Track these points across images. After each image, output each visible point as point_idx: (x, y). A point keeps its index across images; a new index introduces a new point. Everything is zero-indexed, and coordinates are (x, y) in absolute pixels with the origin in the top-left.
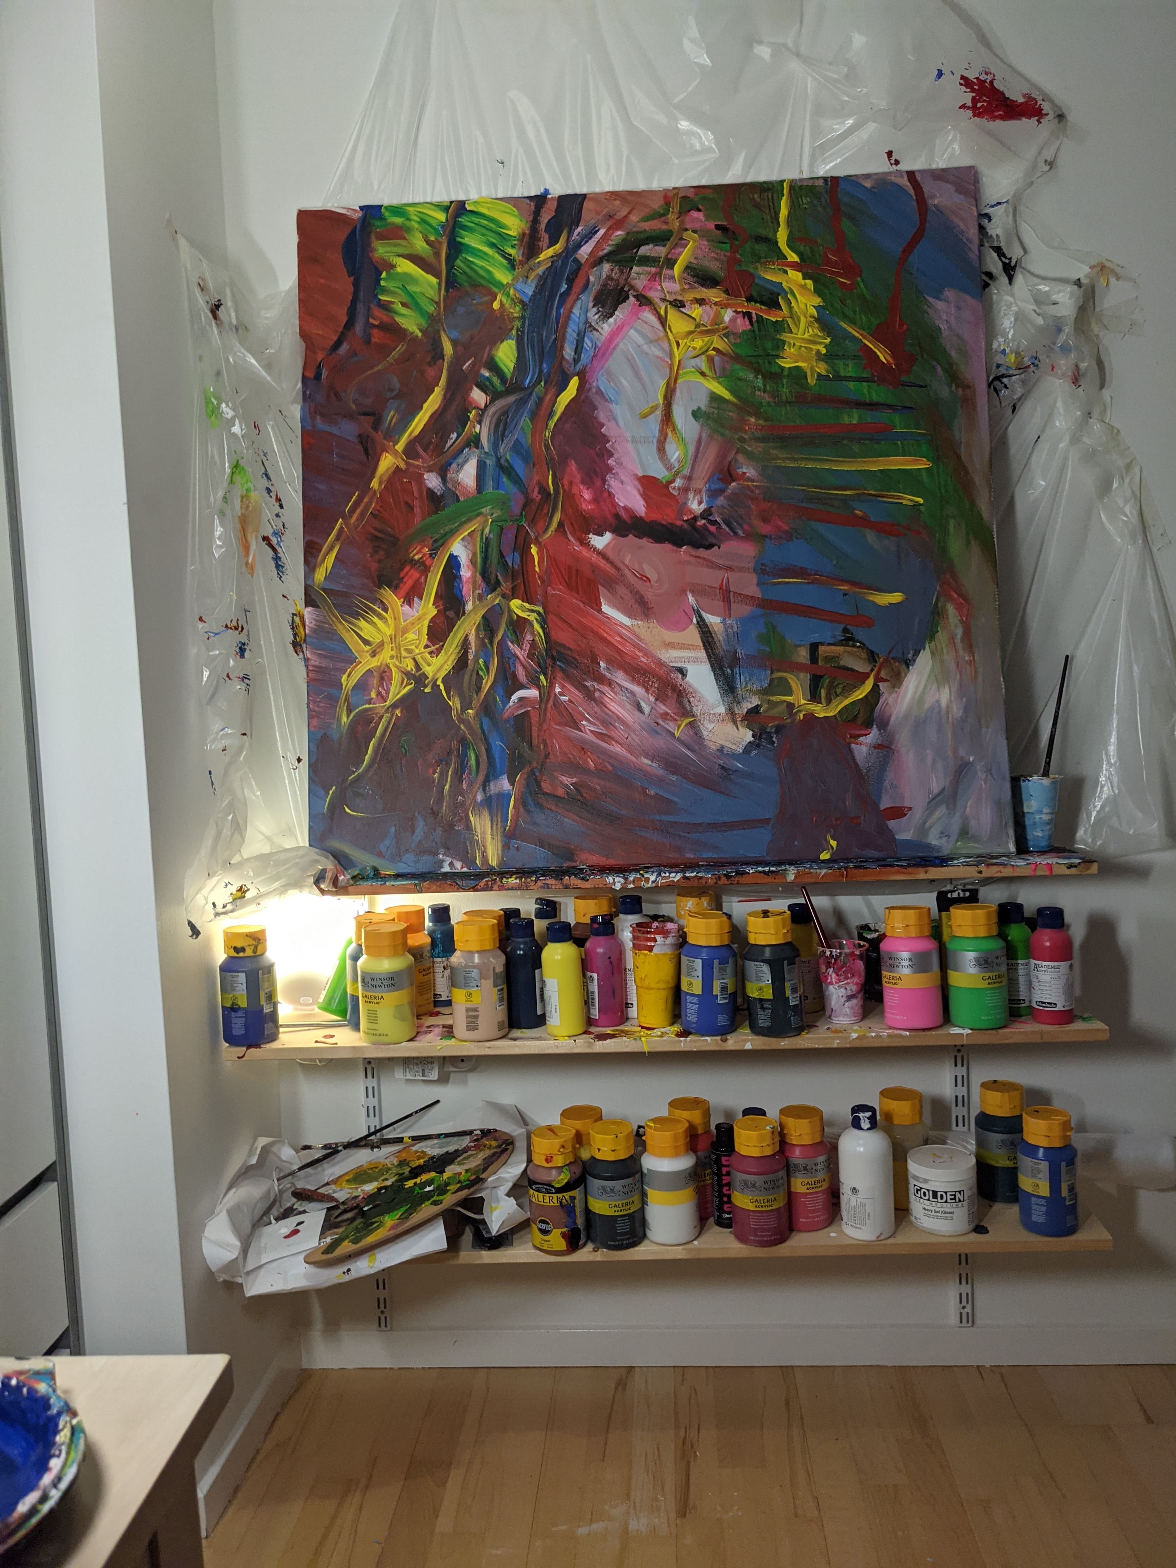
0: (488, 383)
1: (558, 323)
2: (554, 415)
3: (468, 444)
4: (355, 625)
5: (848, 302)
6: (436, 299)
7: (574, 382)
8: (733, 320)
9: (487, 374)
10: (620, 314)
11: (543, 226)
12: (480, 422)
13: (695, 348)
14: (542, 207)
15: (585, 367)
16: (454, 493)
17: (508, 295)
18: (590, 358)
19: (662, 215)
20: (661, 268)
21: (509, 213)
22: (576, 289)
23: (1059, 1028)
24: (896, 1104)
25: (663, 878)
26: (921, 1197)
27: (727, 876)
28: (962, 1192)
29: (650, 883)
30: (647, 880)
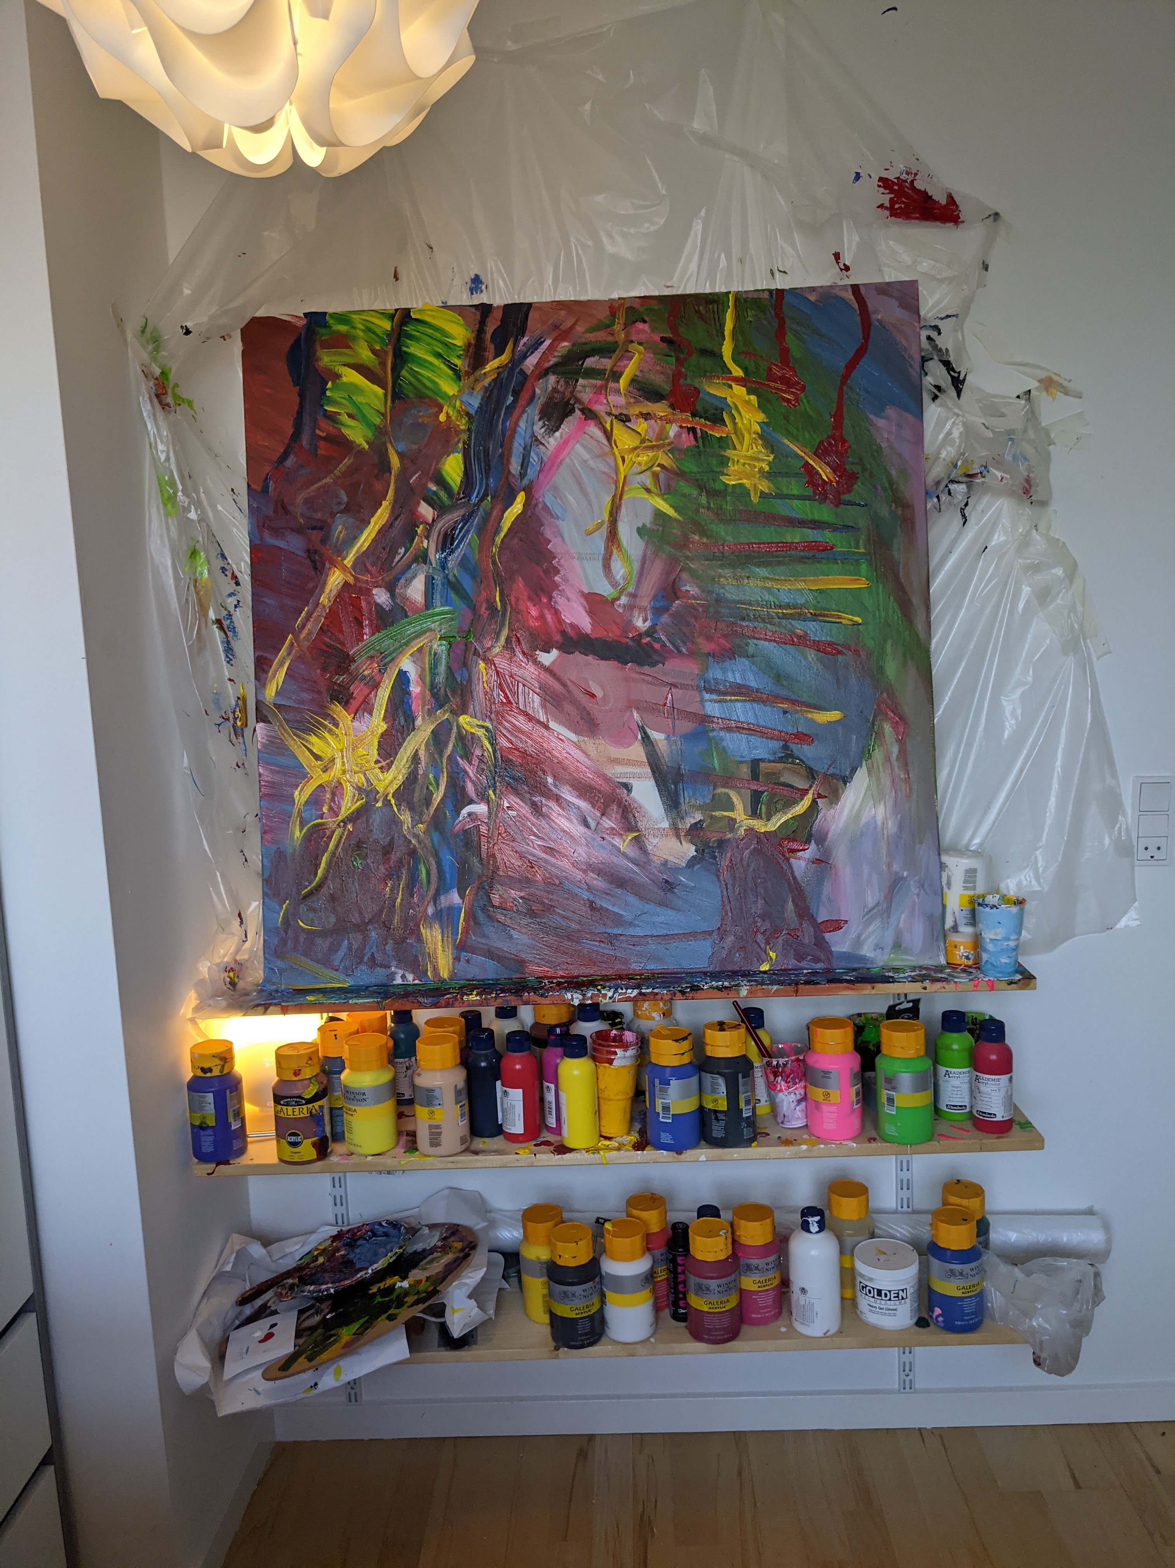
0: (435, 498)
1: (504, 435)
2: (501, 530)
3: (415, 560)
4: (307, 741)
5: (792, 418)
6: (383, 410)
7: (521, 498)
8: (678, 436)
9: (434, 488)
10: (567, 427)
11: (488, 336)
12: (427, 538)
13: (639, 464)
14: (487, 316)
15: (531, 482)
16: (403, 608)
17: (454, 407)
18: (537, 473)
19: (608, 326)
20: (607, 381)
21: (453, 322)
22: (522, 402)
23: (998, 1138)
24: (845, 1201)
25: (620, 994)
26: (866, 1294)
27: (682, 992)
28: (905, 1291)
29: (607, 998)
30: (604, 996)
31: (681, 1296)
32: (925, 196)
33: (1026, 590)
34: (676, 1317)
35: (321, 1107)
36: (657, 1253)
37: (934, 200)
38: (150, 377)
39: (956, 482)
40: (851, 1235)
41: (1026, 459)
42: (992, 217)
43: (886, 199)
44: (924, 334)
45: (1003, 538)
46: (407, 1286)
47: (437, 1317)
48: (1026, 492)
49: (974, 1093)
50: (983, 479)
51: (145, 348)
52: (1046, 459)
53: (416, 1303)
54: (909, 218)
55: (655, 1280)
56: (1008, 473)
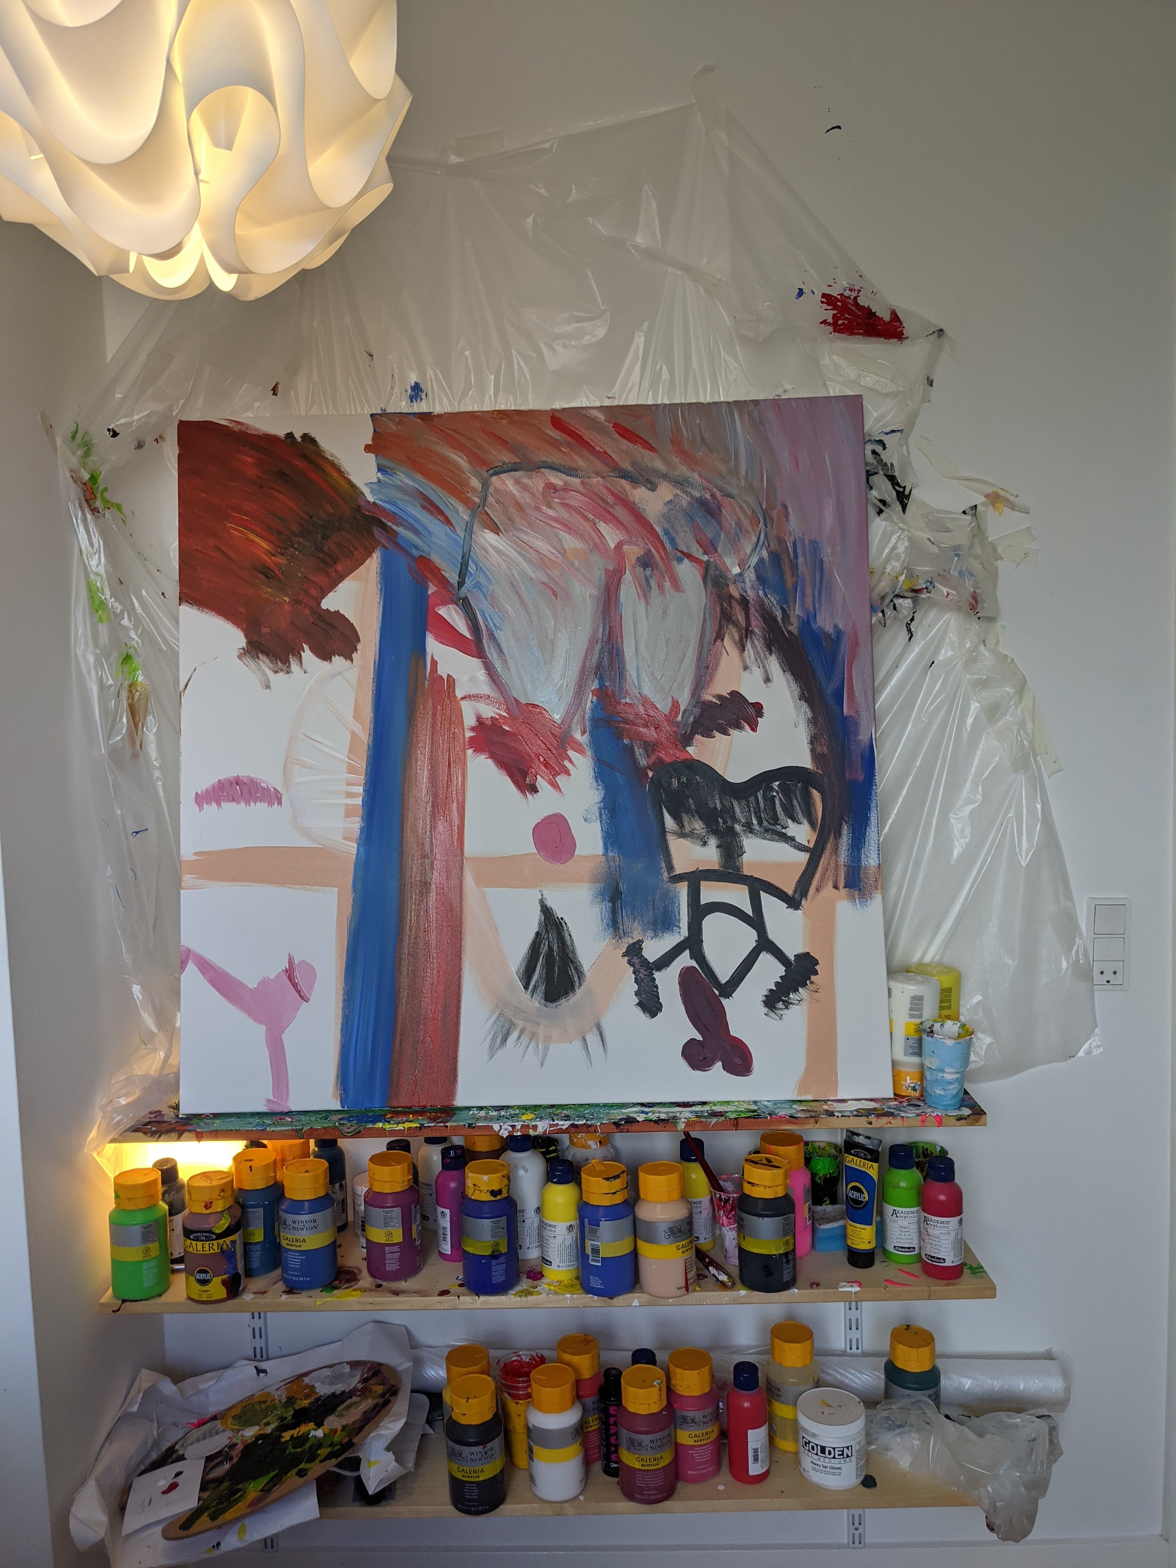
18: (475, 583)
23: (947, 1285)
24: (787, 1346)
25: (551, 1126)
26: (809, 1451)
27: (617, 1124)
28: (850, 1448)
29: (538, 1131)
30: (535, 1127)
31: (612, 1449)
32: (869, 313)
33: (975, 706)
34: (610, 1472)
35: (233, 1242)
36: (589, 1401)
37: (878, 317)
38: (79, 482)
39: (902, 597)
40: (794, 1384)
41: (972, 575)
42: (937, 332)
43: (829, 315)
44: (869, 447)
45: (950, 653)
46: (322, 1435)
47: (352, 1472)
48: (973, 608)
49: (922, 1234)
50: (928, 595)
51: (74, 453)
52: (994, 575)
53: (328, 1457)
54: (852, 333)
55: (585, 1431)
56: (954, 589)
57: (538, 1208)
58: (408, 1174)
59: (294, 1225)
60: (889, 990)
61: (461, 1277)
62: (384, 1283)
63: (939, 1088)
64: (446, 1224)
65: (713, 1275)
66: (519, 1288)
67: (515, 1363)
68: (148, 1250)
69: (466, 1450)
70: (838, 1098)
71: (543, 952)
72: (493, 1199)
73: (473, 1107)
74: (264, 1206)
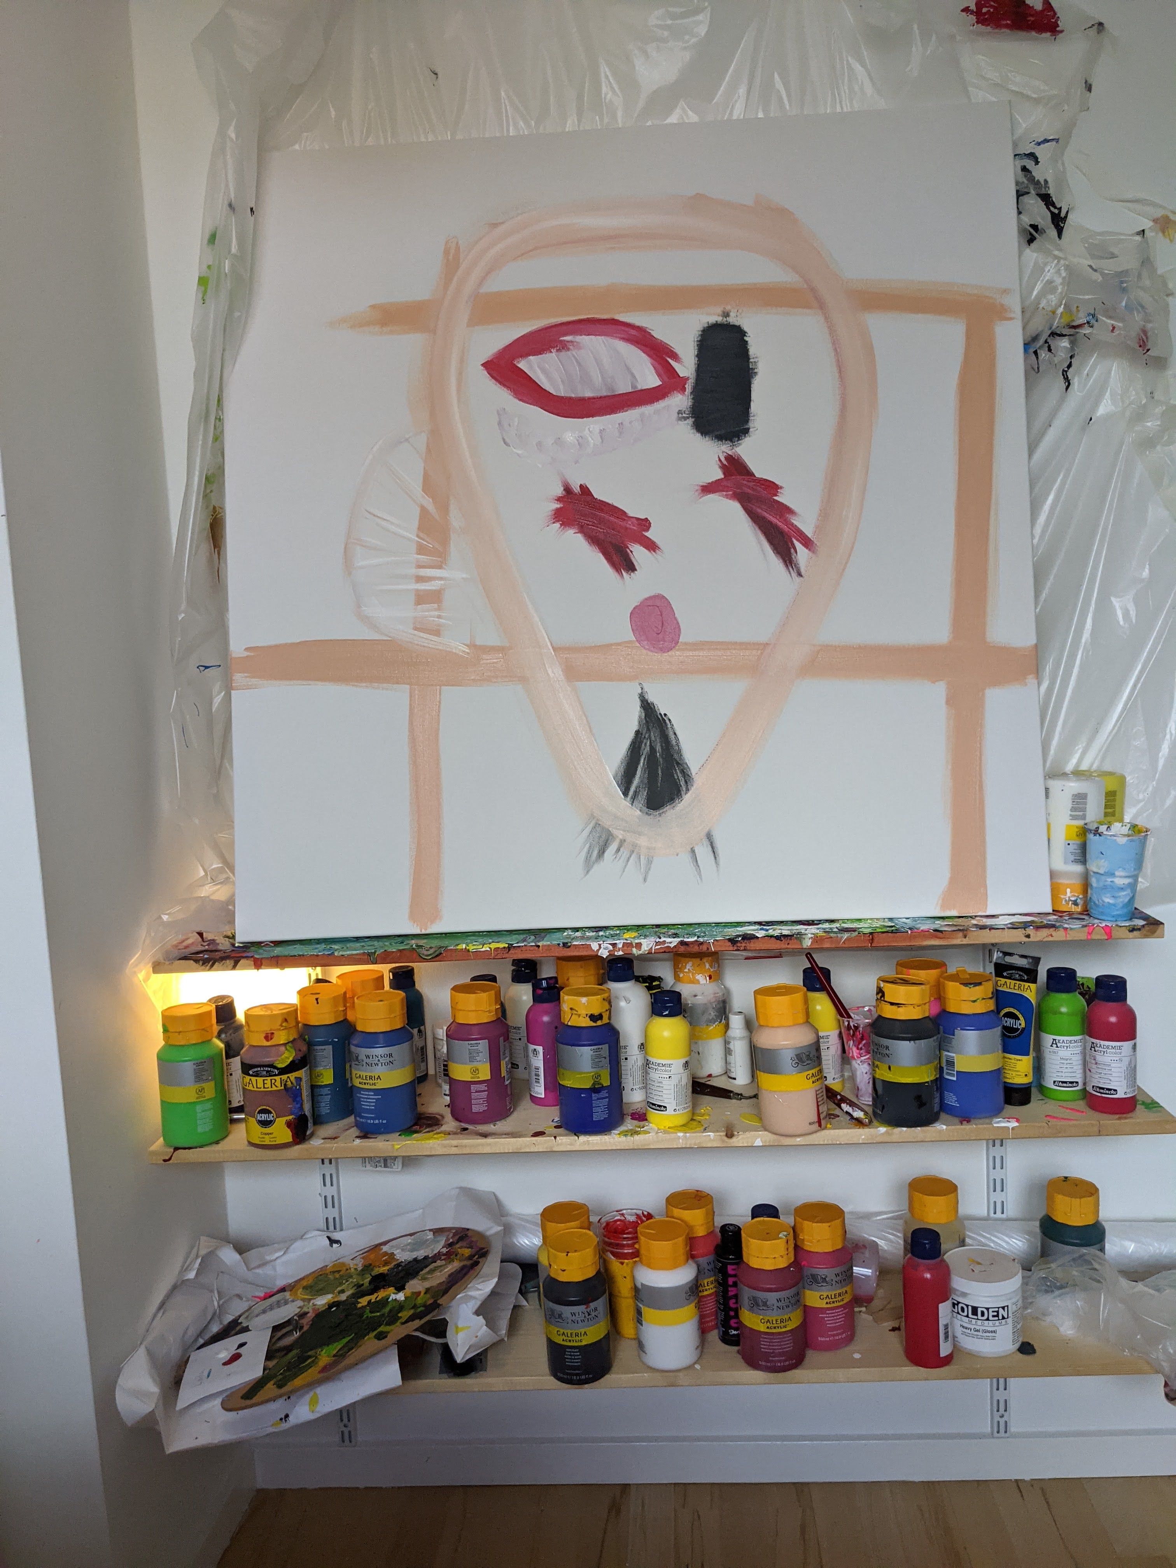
23: (1121, 1119)
24: (929, 1200)
25: (657, 943)
26: (958, 1313)
27: (733, 941)
28: (1006, 1308)
29: (643, 950)
30: (639, 946)
31: (732, 1313)
33: (1140, 470)
34: (726, 1339)
35: (299, 1079)
36: (703, 1261)
37: (1028, 5)
39: (1060, 335)
41: (1143, 307)
42: (1096, 26)
44: (1019, 163)
45: (1110, 408)
46: (403, 1299)
47: (437, 1337)
48: (1140, 349)
49: (1088, 1064)
50: (1090, 330)
52: (1165, 310)
53: (411, 1319)
54: (998, 26)
55: (700, 1294)
56: (1122, 320)
57: (642, 1044)
58: (496, 1004)
59: (368, 1061)
60: (1047, 789)
61: (557, 1119)
62: (470, 1127)
63: (1108, 895)
64: (538, 1062)
65: (847, 1113)
66: (622, 1128)
67: (618, 1223)
68: (202, 1090)
69: (567, 1311)
70: (988, 914)
71: (645, 753)
72: (594, 1024)
73: (566, 929)
74: (333, 1043)
